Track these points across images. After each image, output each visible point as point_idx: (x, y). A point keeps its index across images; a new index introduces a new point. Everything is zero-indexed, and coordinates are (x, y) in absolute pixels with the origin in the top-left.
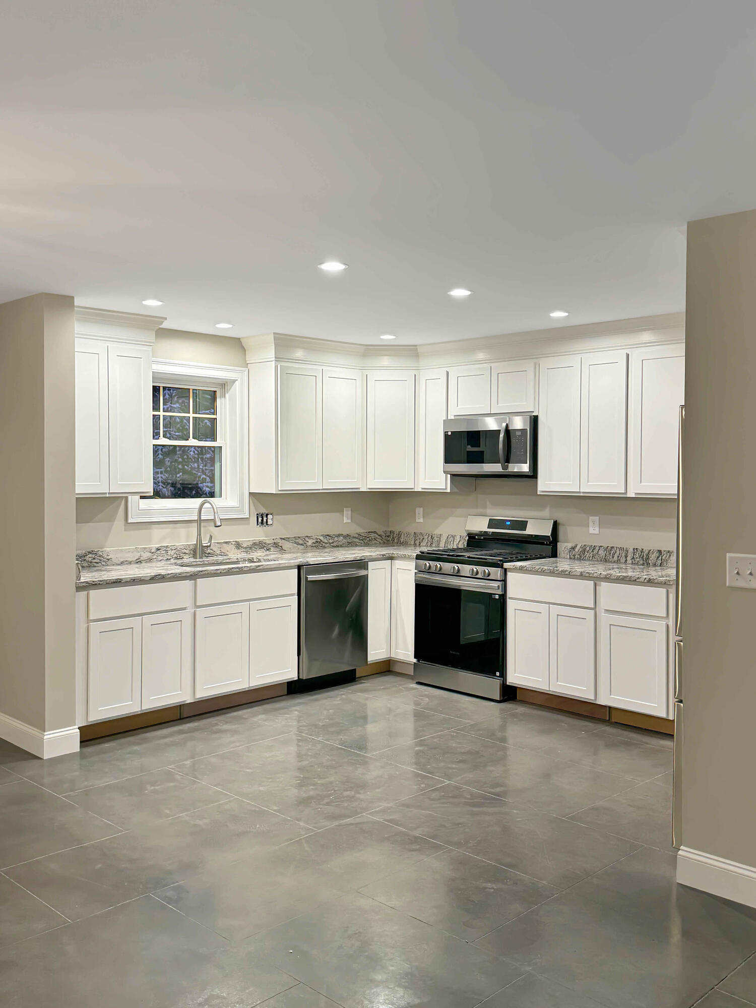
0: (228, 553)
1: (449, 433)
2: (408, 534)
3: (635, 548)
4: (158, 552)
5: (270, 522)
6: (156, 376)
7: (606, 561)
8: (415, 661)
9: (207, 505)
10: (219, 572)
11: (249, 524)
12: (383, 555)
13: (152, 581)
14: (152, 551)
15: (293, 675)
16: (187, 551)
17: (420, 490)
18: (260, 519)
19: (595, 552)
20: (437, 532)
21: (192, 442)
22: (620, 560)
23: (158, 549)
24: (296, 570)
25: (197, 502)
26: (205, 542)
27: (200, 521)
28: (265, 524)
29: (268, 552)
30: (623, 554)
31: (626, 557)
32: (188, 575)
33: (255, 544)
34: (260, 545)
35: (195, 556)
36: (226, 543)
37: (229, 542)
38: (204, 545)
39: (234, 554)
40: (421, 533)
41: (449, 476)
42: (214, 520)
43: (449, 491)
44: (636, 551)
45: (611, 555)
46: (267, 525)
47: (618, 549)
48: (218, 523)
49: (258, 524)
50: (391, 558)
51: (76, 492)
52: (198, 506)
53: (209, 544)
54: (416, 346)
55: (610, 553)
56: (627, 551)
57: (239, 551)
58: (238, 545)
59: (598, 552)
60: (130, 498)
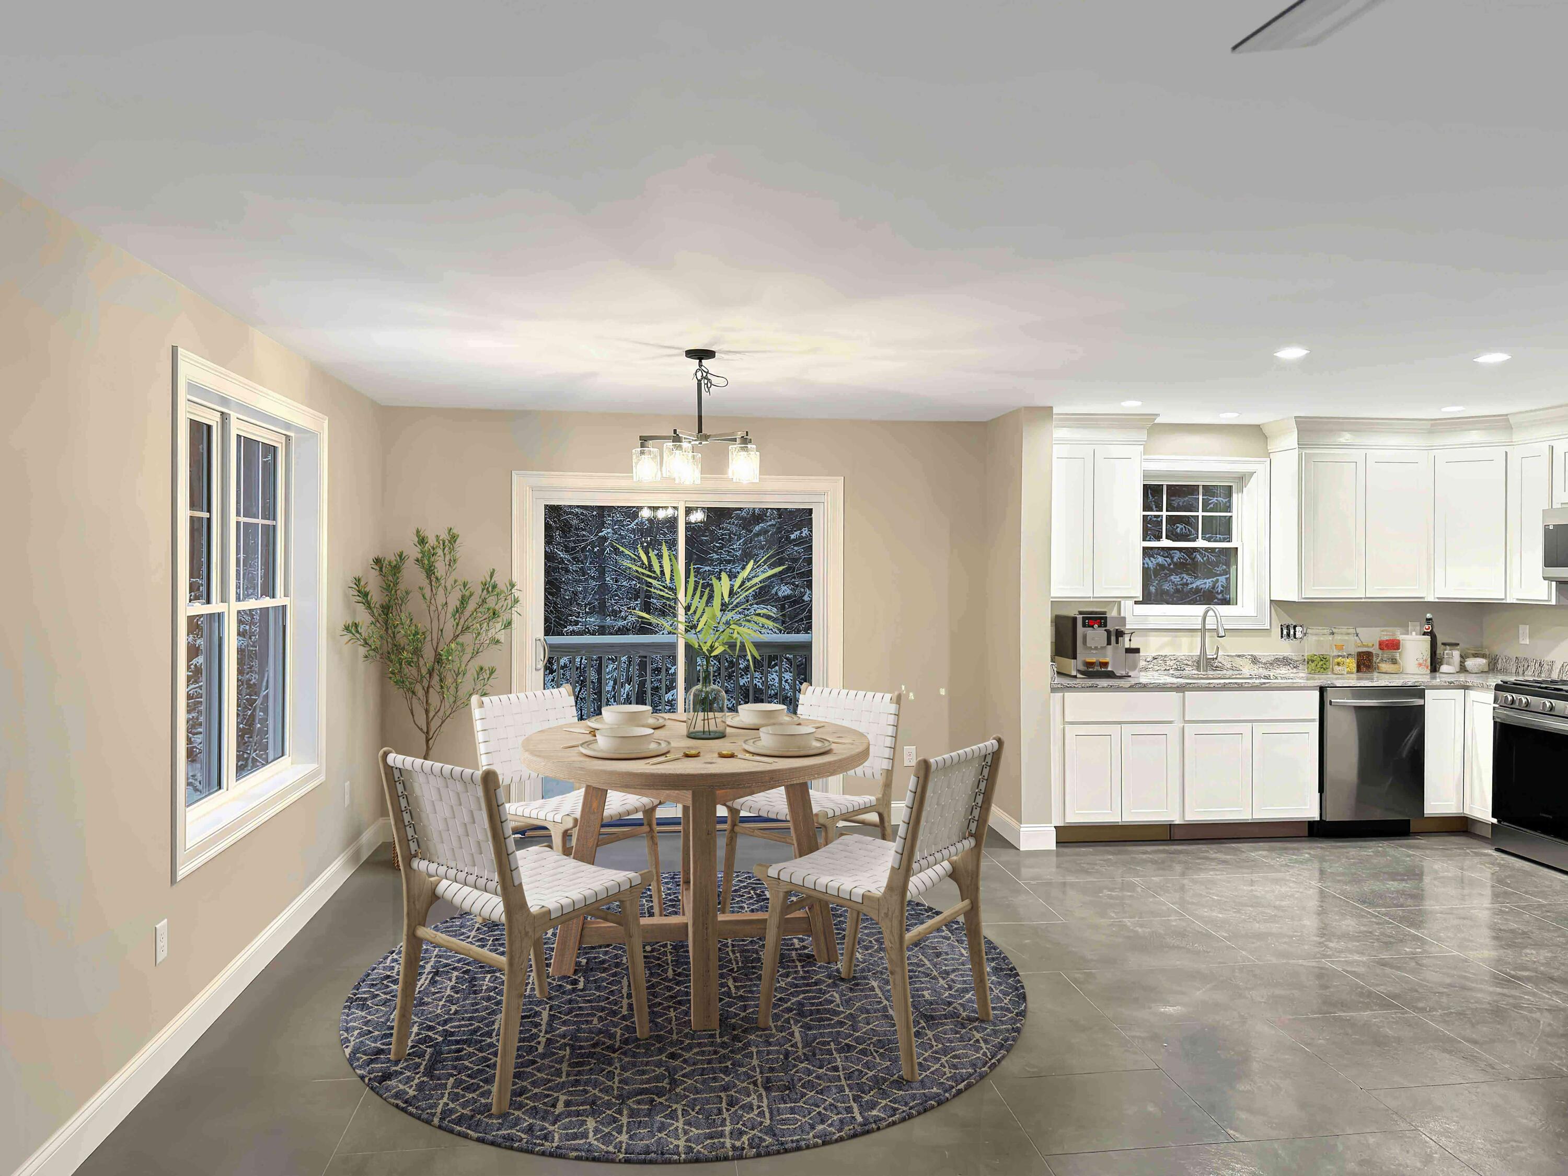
0: (1241, 669)
1: (1551, 527)
2: (1508, 659)
4: (1155, 661)
5: (1299, 635)
6: (1146, 475)
8: (1495, 821)
9: (1211, 613)
10: (1212, 686)
11: (1270, 636)
12: (1450, 683)
13: (1129, 689)
14: (1148, 660)
15: (1314, 815)
16: (1190, 663)
17: (1515, 601)
18: (1285, 632)
20: (1549, 658)
21: (1200, 543)
23: (1154, 658)
24: (1317, 693)
25: (1199, 609)
26: (1210, 653)
27: (1204, 630)
28: (1292, 637)
29: (1295, 670)
32: (1175, 686)
33: (1277, 660)
34: (1285, 661)
35: (1198, 669)
36: (1239, 656)
37: (1244, 656)
38: (1209, 657)
39: (1248, 669)
40: (1526, 659)
41: (1554, 584)
42: (1216, 630)
43: (1553, 603)
46: (1295, 637)
48: (1222, 633)
49: (1282, 637)
50: (1466, 688)
51: (1052, 595)
52: (1202, 614)
53: (1215, 656)
54: (1507, 415)
57: (1255, 666)
58: (1255, 660)
60: (1122, 603)
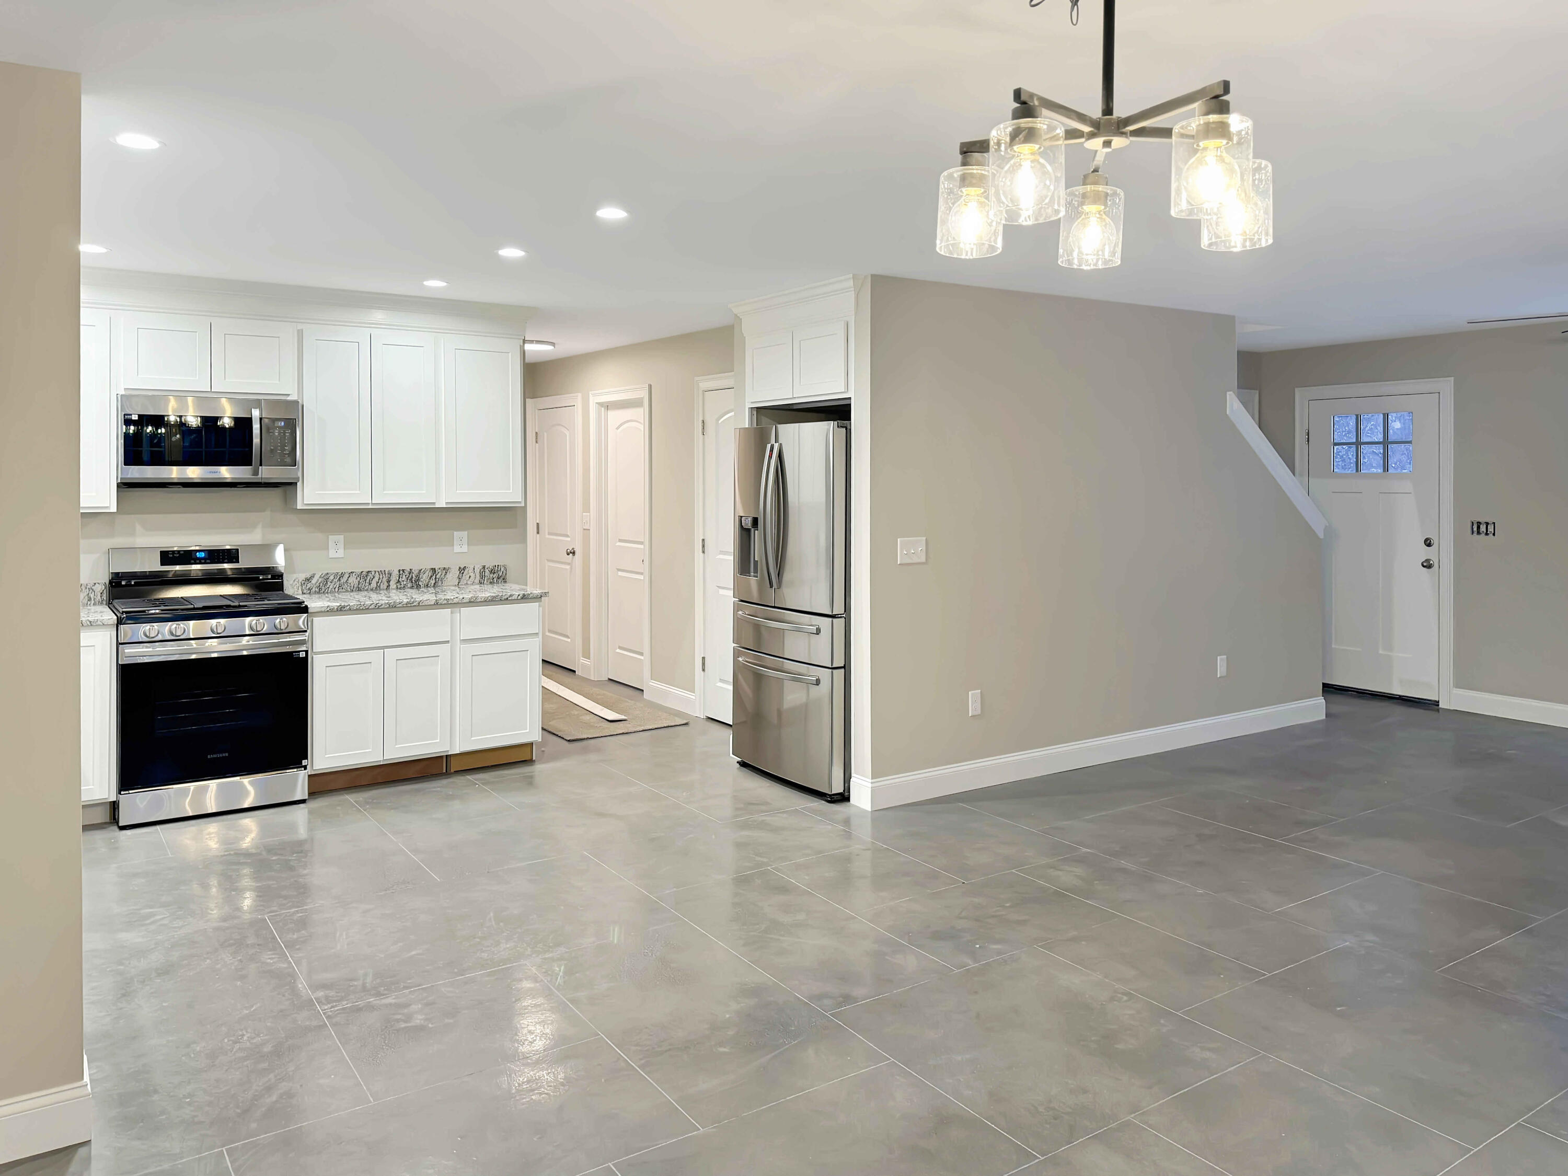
3: (401, 569)
7: (359, 590)
19: (344, 580)
22: (379, 586)
30: (385, 580)
31: (389, 581)
43: (107, 509)
44: (401, 572)
45: (367, 581)
47: (377, 573)
55: (366, 580)
56: (390, 574)
59: (348, 580)
